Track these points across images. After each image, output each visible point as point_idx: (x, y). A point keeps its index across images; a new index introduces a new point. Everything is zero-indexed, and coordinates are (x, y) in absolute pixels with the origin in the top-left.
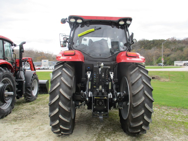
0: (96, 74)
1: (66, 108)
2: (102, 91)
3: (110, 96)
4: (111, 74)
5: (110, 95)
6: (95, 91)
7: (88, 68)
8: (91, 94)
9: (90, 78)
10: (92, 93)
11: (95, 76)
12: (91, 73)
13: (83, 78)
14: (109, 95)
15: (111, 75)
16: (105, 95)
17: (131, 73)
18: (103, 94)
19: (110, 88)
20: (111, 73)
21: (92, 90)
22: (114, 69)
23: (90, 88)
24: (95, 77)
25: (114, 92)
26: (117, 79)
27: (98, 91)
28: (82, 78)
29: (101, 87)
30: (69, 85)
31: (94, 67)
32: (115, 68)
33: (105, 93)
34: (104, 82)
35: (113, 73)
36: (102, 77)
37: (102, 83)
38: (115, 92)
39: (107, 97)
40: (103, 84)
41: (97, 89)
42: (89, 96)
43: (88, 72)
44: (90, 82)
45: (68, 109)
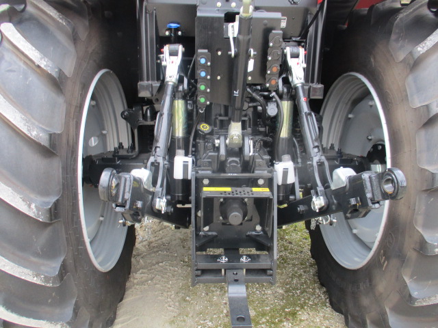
0: (214, 58)
1: (26, 271)
2: (241, 149)
3: (285, 173)
4: (295, 56)
5: (285, 170)
6: (205, 148)
7: (170, 29)
8: (185, 167)
9: (181, 81)
10: (189, 160)
11: (204, 67)
12: (184, 54)
13: (145, 83)
14: (279, 167)
15: (292, 62)
16: (257, 173)
17: (421, 49)
18: (247, 166)
19: (284, 133)
20: (295, 50)
21: (192, 142)
22: (304, 34)
23: (180, 132)
24: (203, 74)
25: (311, 159)
26: (320, 86)
27: (223, 151)
28: (142, 79)
29: (235, 129)
30: (34, 134)
31: (199, 14)
32: (311, 29)
33: (258, 160)
34: (253, 100)
35: (302, 51)
36: (246, 74)
37: (246, 106)
38: (316, 160)
39: (270, 182)
40: (250, 112)
41: (217, 142)
42: (178, 174)
43: (166, 49)
44: (180, 105)
45: (37, 275)
